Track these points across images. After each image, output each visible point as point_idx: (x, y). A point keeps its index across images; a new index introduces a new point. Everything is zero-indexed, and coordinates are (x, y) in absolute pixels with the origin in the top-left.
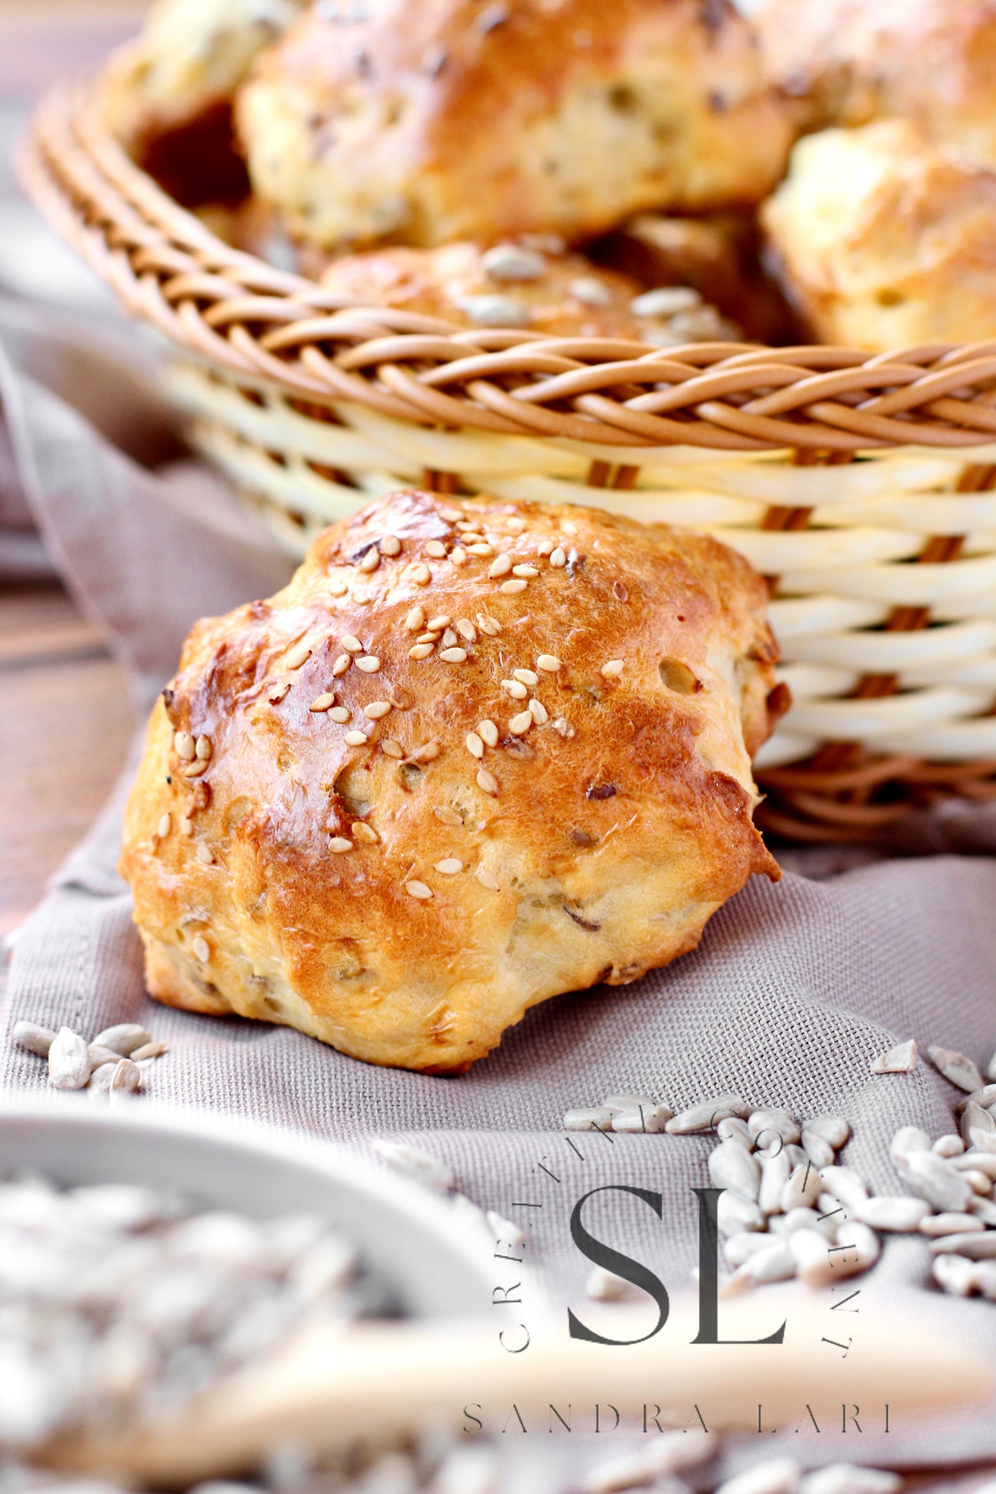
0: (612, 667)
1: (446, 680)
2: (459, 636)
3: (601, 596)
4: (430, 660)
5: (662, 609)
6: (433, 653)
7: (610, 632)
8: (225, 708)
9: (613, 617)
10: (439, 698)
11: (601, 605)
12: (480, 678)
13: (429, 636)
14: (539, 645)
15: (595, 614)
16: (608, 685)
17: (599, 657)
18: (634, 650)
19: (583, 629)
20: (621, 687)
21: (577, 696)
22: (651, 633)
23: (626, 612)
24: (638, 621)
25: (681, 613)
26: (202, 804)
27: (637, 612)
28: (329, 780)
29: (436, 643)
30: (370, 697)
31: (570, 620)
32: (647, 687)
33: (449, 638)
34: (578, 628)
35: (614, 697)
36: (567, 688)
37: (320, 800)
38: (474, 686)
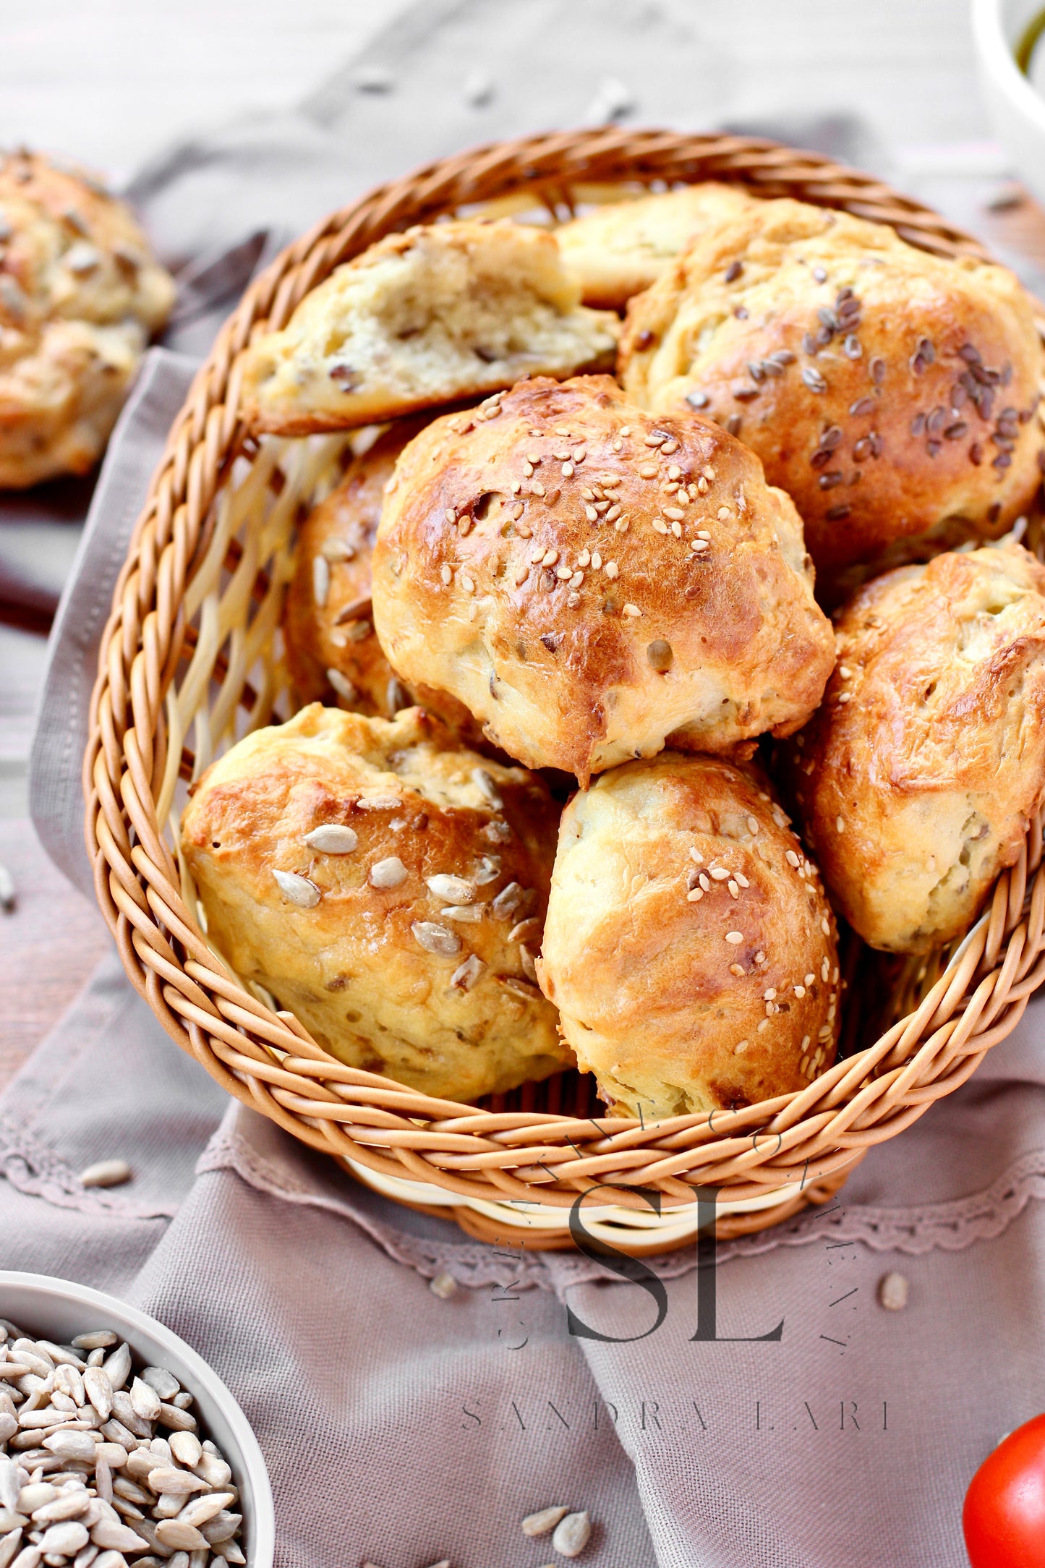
0: (631, 609)
1: (574, 518)
2: (606, 511)
3: (682, 582)
4: (583, 502)
5: (700, 624)
6: (589, 501)
7: (658, 598)
8: (523, 411)
9: (671, 594)
10: (560, 519)
11: (675, 584)
12: (584, 536)
13: (599, 495)
14: (624, 559)
15: (666, 583)
16: (618, 613)
17: (635, 598)
18: (656, 619)
19: (649, 580)
20: (623, 622)
21: (600, 597)
22: (675, 623)
23: (680, 600)
24: (677, 612)
25: (708, 638)
26: (460, 431)
27: (684, 609)
28: (488, 488)
29: (597, 500)
30: (546, 480)
31: (652, 570)
32: (635, 638)
33: (602, 506)
34: (649, 577)
35: (613, 620)
36: (603, 589)
37: (473, 492)
38: (577, 535)
